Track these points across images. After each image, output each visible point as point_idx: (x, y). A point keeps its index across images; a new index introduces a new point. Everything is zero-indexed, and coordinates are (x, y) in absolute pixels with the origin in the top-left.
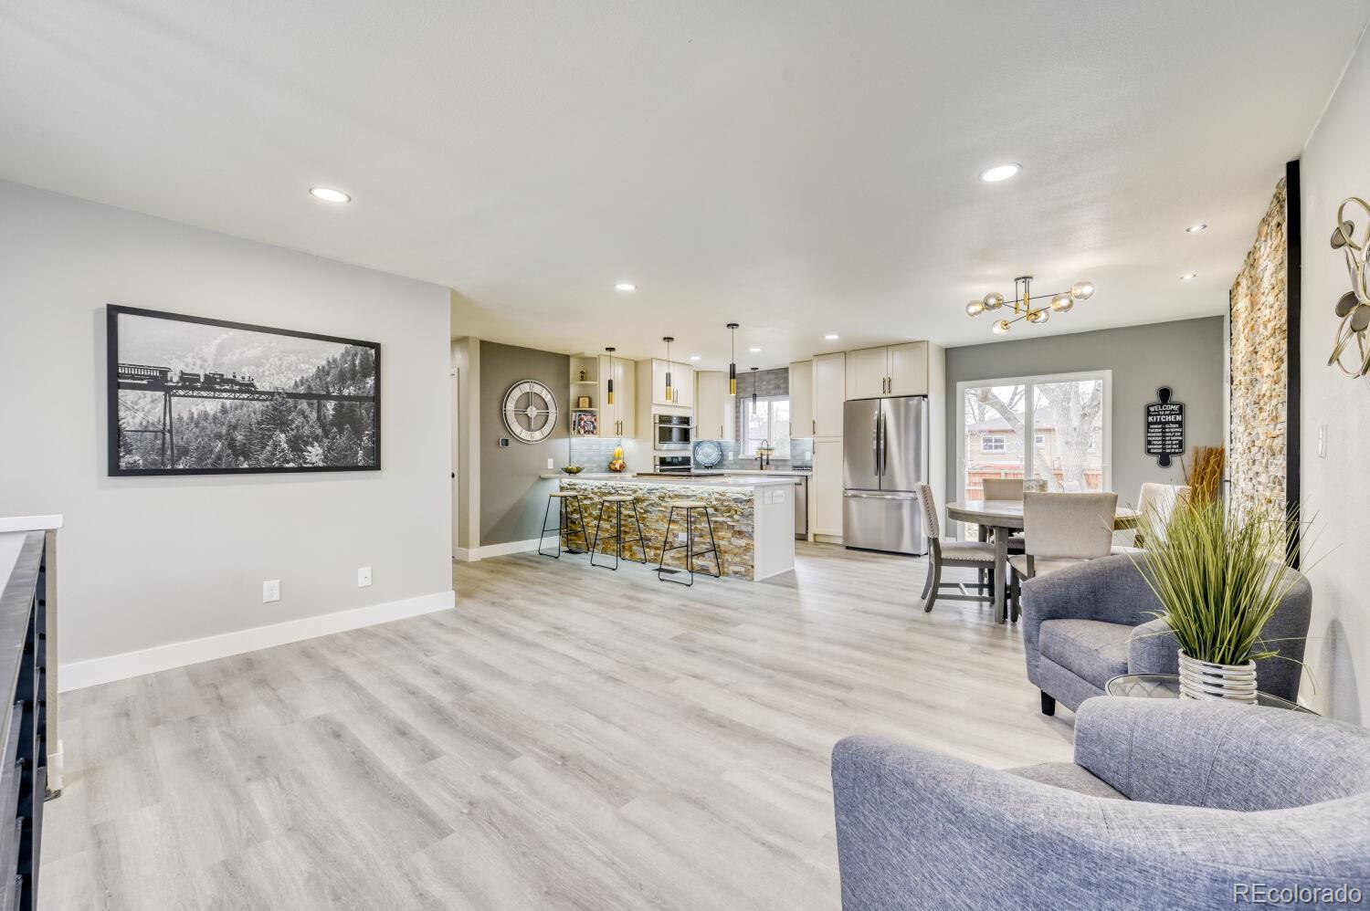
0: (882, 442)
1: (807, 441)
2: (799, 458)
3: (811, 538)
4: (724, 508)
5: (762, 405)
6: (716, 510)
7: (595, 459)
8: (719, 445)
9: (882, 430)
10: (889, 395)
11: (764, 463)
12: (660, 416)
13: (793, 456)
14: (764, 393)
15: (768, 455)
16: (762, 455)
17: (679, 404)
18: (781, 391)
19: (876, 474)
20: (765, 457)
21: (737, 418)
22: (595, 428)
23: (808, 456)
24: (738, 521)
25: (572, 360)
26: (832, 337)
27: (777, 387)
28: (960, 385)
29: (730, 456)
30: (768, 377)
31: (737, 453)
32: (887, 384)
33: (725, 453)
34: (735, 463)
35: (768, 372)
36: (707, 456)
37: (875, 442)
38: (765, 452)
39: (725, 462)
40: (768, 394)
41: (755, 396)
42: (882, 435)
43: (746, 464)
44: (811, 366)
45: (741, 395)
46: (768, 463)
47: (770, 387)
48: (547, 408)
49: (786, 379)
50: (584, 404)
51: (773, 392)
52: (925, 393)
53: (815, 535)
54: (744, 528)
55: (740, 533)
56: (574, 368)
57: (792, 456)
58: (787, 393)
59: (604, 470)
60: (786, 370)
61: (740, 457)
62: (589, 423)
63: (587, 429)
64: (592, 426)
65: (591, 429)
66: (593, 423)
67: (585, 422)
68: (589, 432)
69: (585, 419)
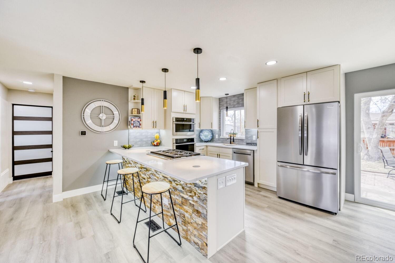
0: (305, 132)
1: (254, 131)
2: (249, 139)
3: (256, 185)
4: (188, 189)
5: (231, 112)
6: (183, 188)
7: (145, 140)
8: (212, 131)
9: (305, 125)
10: (308, 103)
11: (232, 141)
12: (176, 118)
13: (247, 138)
14: (232, 106)
15: (234, 137)
16: (231, 136)
17: (187, 112)
18: (240, 105)
19: (300, 154)
20: (232, 138)
21: (220, 119)
22: (140, 124)
23: (254, 138)
24: (197, 202)
25: (129, 90)
26: (271, 63)
27: (238, 103)
28: (356, 96)
29: (217, 136)
30: (234, 99)
31: (220, 135)
32: (307, 96)
33: (214, 135)
34: (219, 140)
35: (234, 96)
36: (206, 136)
37: (300, 132)
38: (232, 135)
39: (214, 139)
40: (234, 107)
41: (227, 108)
42: (305, 128)
43: (223, 141)
44: (256, 90)
45: (221, 108)
46: (233, 141)
47: (235, 103)
48: (114, 115)
49: (243, 99)
50: (135, 113)
51: (236, 106)
52: (338, 100)
53: (258, 184)
54: (200, 209)
55: (198, 212)
56: (131, 93)
57: (245, 138)
58: (243, 105)
59: (150, 145)
60: (243, 94)
61: (221, 137)
62: (136, 122)
63: (135, 125)
64: (138, 123)
65: (138, 125)
66: (139, 122)
67: (134, 122)
68: (136, 126)
69: (134, 120)
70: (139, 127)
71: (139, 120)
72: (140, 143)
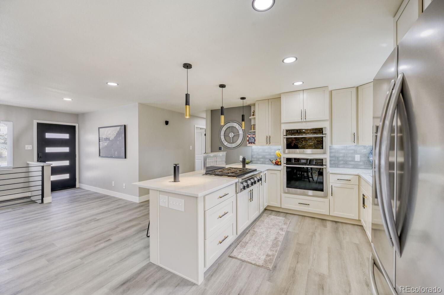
12: (287, 130)
17: (306, 120)
25: (252, 107)
48: (239, 133)
62: (251, 138)
63: (250, 141)
64: (253, 140)
65: (253, 141)
66: (254, 138)
67: (249, 138)
68: (252, 143)
69: (249, 136)
70: (254, 143)
71: (254, 136)
72: (262, 160)
